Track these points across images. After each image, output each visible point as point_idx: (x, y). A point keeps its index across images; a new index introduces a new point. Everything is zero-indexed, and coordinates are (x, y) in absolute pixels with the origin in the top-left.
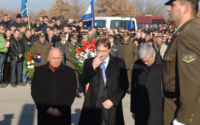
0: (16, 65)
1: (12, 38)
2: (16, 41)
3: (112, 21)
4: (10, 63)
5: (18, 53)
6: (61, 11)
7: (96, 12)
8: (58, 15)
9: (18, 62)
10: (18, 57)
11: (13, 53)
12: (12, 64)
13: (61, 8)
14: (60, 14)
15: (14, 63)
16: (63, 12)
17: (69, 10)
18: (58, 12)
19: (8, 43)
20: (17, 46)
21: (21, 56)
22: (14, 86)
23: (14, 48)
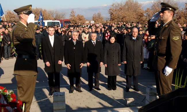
0: (7, 48)
1: (4, 33)
2: (6, 35)
3: (48, 22)
4: (3, 47)
5: (8, 41)
9: (8, 46)
10: (8, 43)
11: (5, 41)
12: (4, 48)
13: (10, 16)
14: (10, 19)
15: (6, 47)
19: (2, 36)
20: (7, 38)
21: (9, 43)
22: (7, 59)
23: (6, 39)
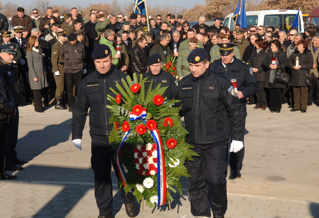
3: (266, 16)
6: (218, 5)
7: (266, 4)
8: (214, 11)
14: (217, 9)
16: (220, 6)
17: (229, 3)
18: (213, 7)
